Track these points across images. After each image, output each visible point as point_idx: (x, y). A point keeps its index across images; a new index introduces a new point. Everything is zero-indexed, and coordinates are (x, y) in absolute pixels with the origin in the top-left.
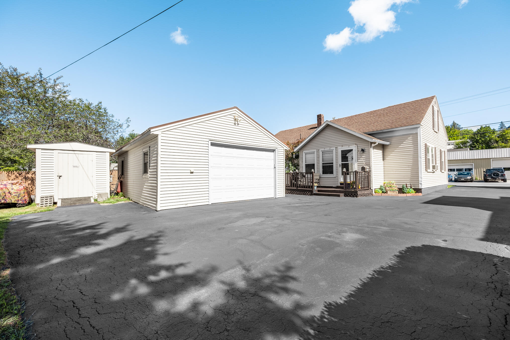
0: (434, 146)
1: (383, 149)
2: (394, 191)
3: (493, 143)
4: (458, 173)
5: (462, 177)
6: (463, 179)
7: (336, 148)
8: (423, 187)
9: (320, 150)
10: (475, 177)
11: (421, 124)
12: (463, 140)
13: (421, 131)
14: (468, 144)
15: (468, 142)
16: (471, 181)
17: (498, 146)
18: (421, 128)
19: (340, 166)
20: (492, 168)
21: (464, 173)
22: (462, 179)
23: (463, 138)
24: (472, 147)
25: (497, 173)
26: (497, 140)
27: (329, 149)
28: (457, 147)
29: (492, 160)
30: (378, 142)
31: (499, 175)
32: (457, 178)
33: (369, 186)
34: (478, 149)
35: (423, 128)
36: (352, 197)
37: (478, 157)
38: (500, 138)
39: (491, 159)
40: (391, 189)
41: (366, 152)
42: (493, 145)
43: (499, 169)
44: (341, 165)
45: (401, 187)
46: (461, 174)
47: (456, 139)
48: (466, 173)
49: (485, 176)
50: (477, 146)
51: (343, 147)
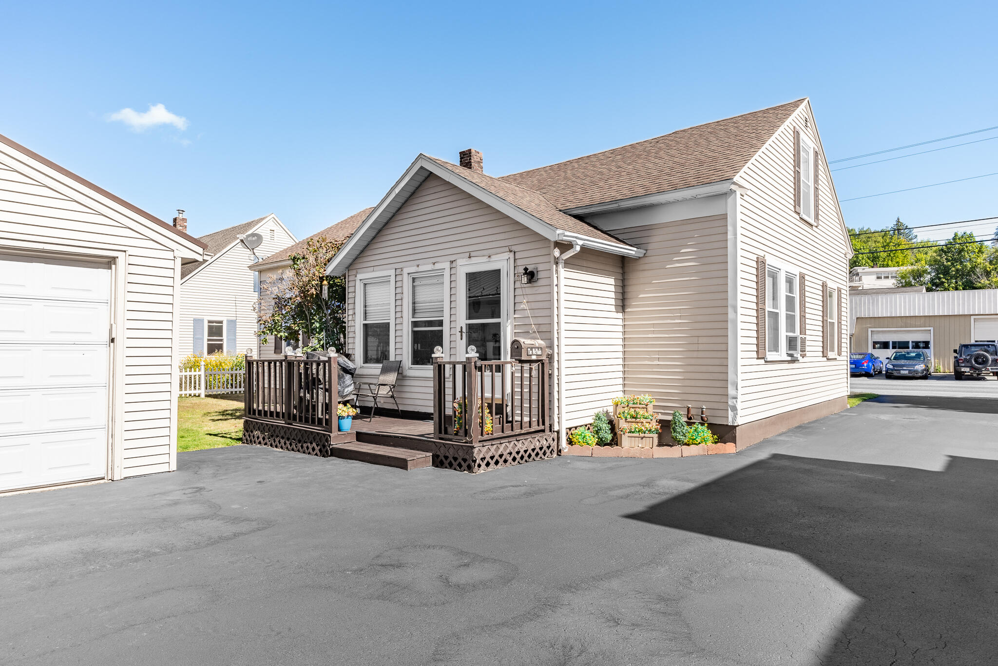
0: (796, 271)
1: (623, 274)
2: (642, 435)
3: (979, 277)
4: (895, 354)
5: (903, 366)
6: (906, 372)
7: (452, 262)
8: (739, 421)
9: (406, 271)
10: (935, 364)
11: (736, 179)
12: (915, 268)
13: (739, 209)
14: (927, 278)
15: (925, 271)
16: (926, 376)
17: (990, 284)
18: (738, 196)
19: (462, 335)
20: (973, 342)
21: (908, 353)
22: (902, 372)
23: (917, 262)
24: (935, 286)
25: (983, 355)
26: (988, 269)
27: (430, 267)
28: (902, 283)
29: (974, 319)
30: (580, 242)
31: (987, 360)
32: (891, 367)
33: (547, 419)
34: (946, 289)
35: (746, 197)
36: (455, 469)
37: (943, 310)
38: (994, 265)
39: (972, 317)
40: (634, 426)
41: (540, 282)
42: (980, 282)
43: (988, 345)
44: (464, 330)
45: (670, 418)
46: (904, 357)
47: (901, 264)
48: (913, 355)
49: (957, 363)
50: (944, 282)
51: (474, 260)
